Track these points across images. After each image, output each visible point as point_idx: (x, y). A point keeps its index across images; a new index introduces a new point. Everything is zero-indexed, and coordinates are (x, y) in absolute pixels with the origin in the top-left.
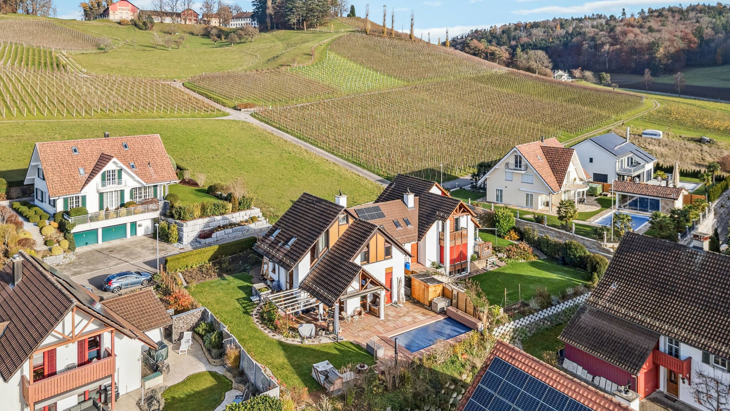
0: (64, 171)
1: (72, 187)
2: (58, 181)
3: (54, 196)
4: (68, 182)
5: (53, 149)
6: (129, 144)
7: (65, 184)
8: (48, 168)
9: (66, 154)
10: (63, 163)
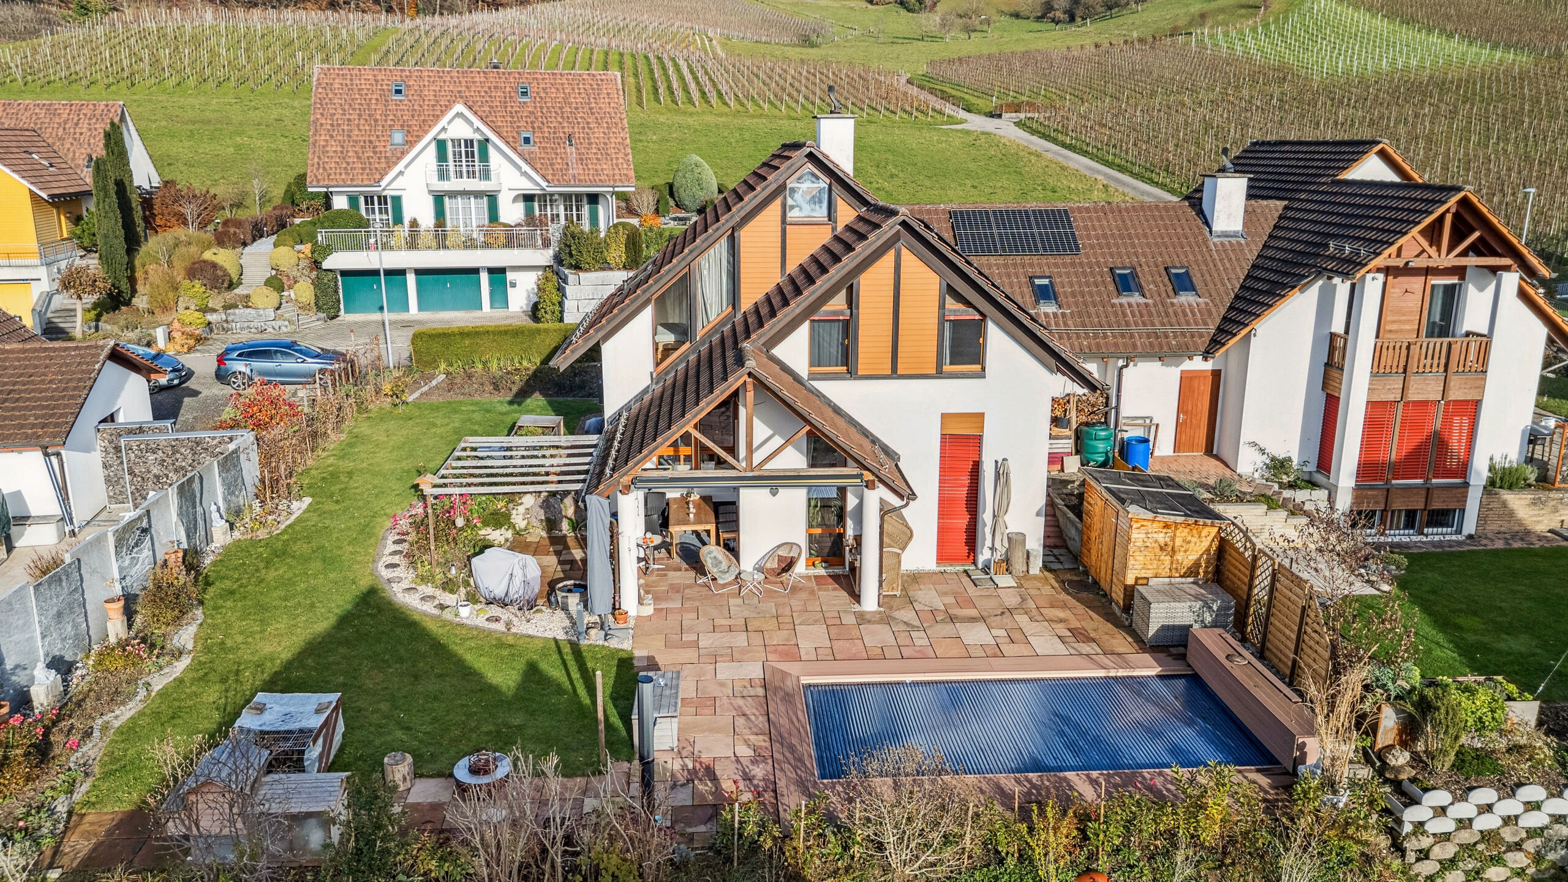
0: (356, 132)
1: (363, 169)
2: (335, 152)
3: (315, 183)
4: (359, 158)
5: (348, 82)
6: (533, 89)
7: (351, 160)
8: (324, 121)
9: (374, 97)
10: (360, 115)
